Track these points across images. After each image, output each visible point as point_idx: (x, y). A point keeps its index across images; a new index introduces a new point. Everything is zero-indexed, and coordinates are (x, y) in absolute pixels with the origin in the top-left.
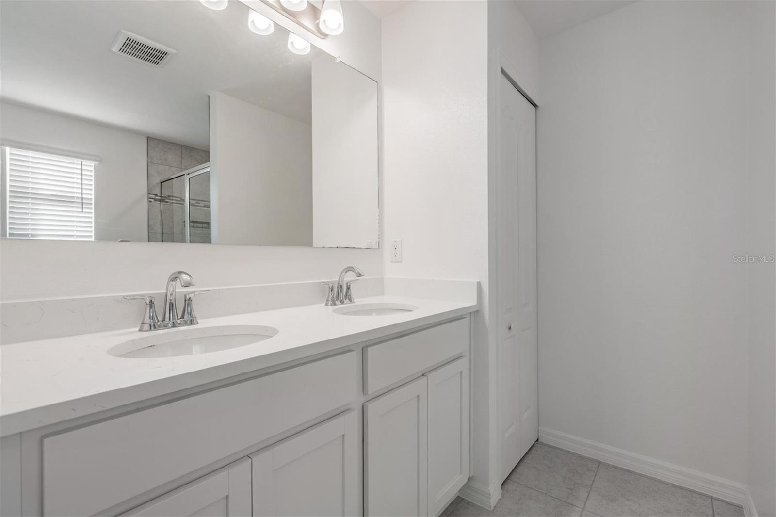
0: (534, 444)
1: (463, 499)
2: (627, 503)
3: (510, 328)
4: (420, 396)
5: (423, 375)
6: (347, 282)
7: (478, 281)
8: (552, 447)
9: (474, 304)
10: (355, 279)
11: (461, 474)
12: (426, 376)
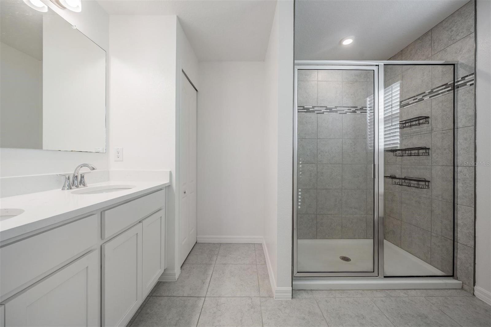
0: (195, 244)
1: (161, 282)
2: (230, 255)
3: (185, 192)
4: (138, 234)
5: (140, 222)
6: (80, 174)
7: (170, 170)
8: (203, 243)
9: (167, 182)
10: (89, 171)
11: (160, 269)
12: (141, 222)
